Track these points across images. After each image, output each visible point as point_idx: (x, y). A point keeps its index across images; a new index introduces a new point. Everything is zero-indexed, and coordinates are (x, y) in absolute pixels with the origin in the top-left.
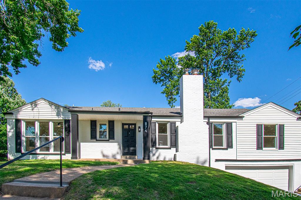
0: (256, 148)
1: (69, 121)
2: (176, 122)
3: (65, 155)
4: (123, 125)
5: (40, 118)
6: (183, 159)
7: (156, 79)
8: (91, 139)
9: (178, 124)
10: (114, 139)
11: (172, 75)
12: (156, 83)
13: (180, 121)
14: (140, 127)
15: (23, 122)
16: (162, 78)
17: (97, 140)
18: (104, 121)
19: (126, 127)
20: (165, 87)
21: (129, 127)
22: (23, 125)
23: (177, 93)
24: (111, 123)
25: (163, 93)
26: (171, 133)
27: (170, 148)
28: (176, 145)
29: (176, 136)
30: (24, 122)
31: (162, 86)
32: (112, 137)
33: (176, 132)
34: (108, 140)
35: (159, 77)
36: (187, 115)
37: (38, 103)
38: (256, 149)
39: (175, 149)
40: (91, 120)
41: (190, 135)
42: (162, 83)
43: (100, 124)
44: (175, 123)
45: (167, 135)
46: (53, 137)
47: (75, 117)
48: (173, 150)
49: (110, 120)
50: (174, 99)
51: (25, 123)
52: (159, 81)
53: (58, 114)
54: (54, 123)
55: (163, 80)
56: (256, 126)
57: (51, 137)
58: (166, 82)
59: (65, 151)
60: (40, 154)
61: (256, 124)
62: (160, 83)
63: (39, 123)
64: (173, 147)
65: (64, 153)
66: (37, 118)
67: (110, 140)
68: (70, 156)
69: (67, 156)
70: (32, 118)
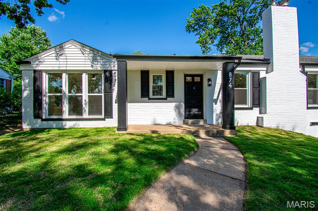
1: (111, 72)
2: (261, 72)
3: (105, 120)
4: (186, 76)
5: (68, 68)
6: (273, 124)
7: (190, 28)
8: (141, 97)
9: (262, 75)
10: (174, 97)
11: (206, 24)
12: (189, 32)
13: (266, 70)
14: (210, 79)
15: (44, 74)
16: (196, 27)
17: (149, 99)
18: (160, 71)
19: (189, 79)
20: (199, 36)
21: (193, 79)
22: (45, 78)
23: (212, 42)
24: (170, 74)
25: (198, 42)
26: (253, 87)
27: (251, 109)
28: (259, 104)
29: (259, 91)
30: (46, 74)
31: (195, 35)
32: (170, 94)
33: (259, 85)
34: (166, 99)
35: (193, 26)
36: (278, 61)
37: (66, 47)
39: (258, 109)
40: (141, 71)
41: (283, 90)
42: (196, 33)
43: (153, 76)
44: (258, 73)
45: (246, 90)
46: (87, 94)
47: (123, 65)
48: (256, 110)
49: (168, 70)
50: (209, 48)
51: (47, 76)
52: (193, 30)
54: (89, 74)
55: (197, 29)
57: (85, 95)
58: (200, 32)
59: (105, 115)
60: (69, 119)
62: (194, 32)
63: (67, 76)
64: (255, 107)
65: (103, 117)
66: (64, 68)
67: (168, 98)
68: (111, 121)
69: (107, 121)
70: (57, 68)
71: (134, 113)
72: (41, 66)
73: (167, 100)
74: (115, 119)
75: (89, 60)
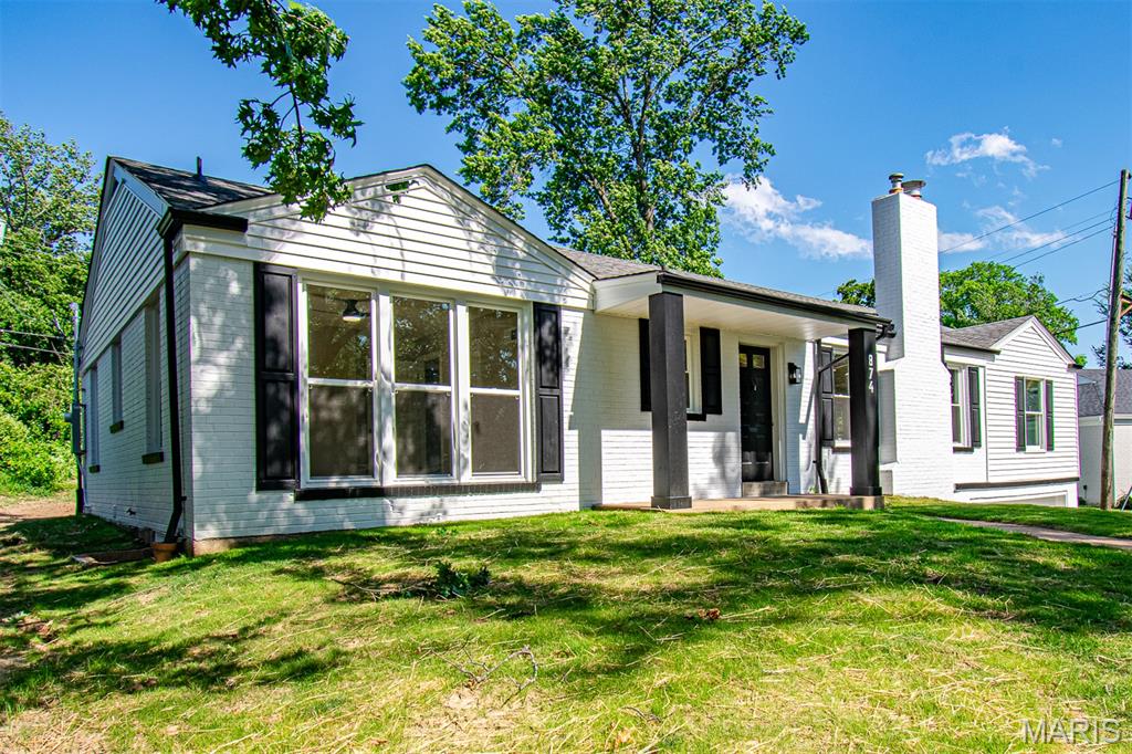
0: (1014, 445)
1: (555, 311)
3: (539, 490)
4: (743, 350)
6: (907, 486)
8: (643, 410)
10: (721, 414)
13: (886, 351)
14: (793, 364)
15: (299, 289)
21: (750, 360)
24: (711, 342)
30: (303, 288)
32: (713, 400)
34: (702, 419)
36: (910, 334)
38: (1014, 450)
40: (640, 319)
41: (918, 403)
46: (470, 390)
49: (707, 326)
51: (304, 295)
53: (502, 272)
54: (472, 311)
56: (1013, 380)
57: (462, 390)
59: (538, 469)
61: (1014, 375)
63: (392, 307)
65: (532, 479)
66: (395, 277)
67: (708, 416)
68: (557, 493)
69: (549, 494)
70: (366, 273)
71: (623, 462)
72: (288, 248)
73: (705, 420)
74: (571, 487)
75: (484, 258)
